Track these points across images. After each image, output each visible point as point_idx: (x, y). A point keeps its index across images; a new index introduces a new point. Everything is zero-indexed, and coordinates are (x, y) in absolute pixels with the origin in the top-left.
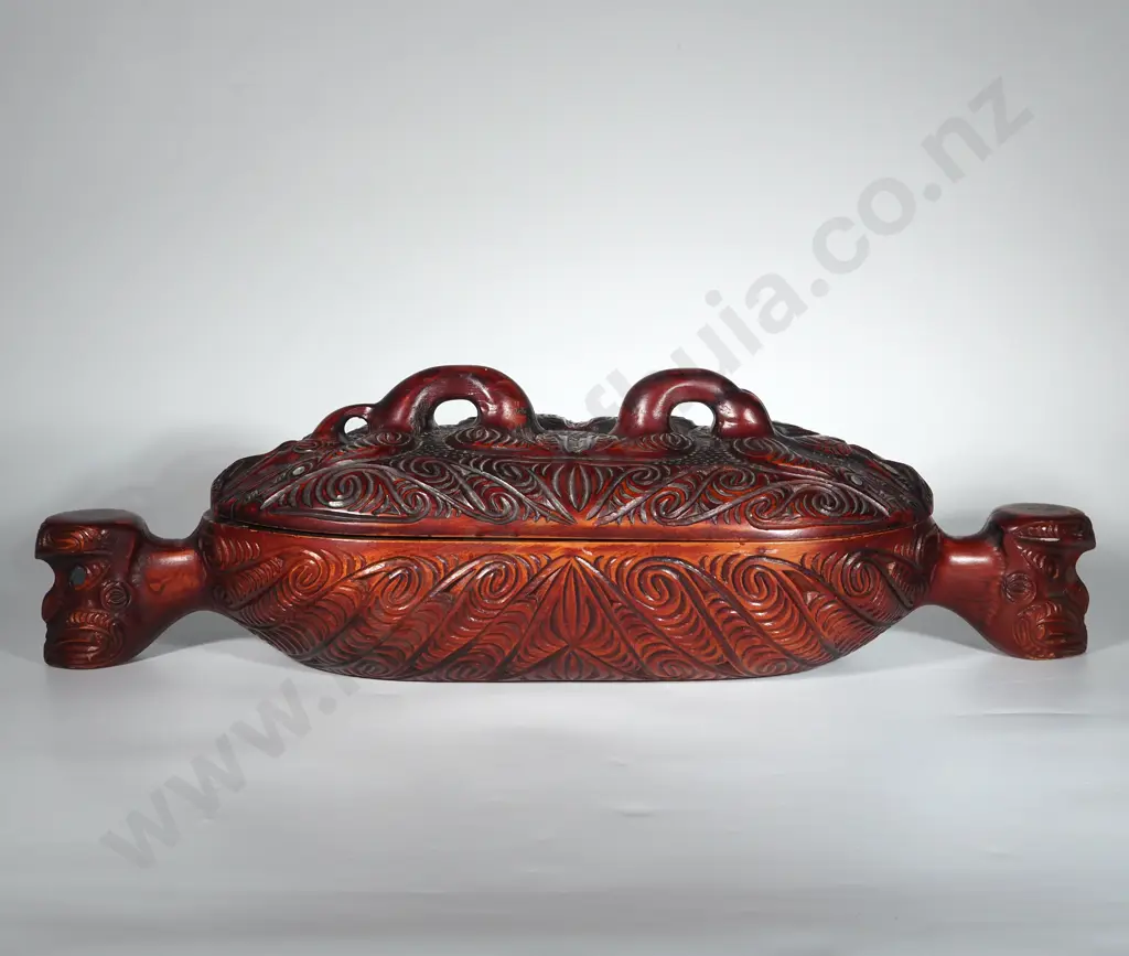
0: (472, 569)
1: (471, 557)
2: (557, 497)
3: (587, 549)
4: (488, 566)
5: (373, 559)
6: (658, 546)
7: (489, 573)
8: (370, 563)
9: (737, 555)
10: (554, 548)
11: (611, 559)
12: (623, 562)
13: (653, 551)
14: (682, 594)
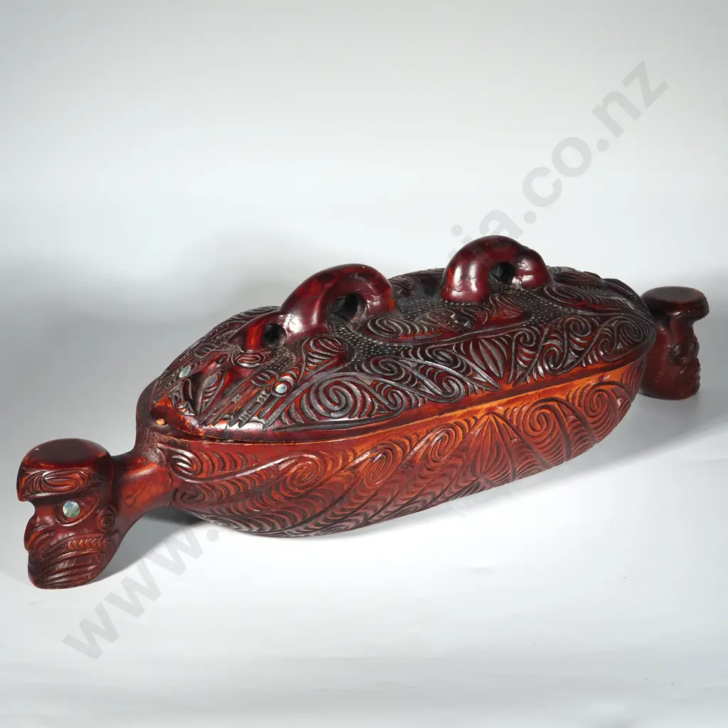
0: (428, 440)
1: (427, 430)
2: (484, 370)
3: (499, 405)
4: (437, 435)
5: (362, 450)
6: (543, 391)
7: (438, 440)
8: (360, 454)
9: (589, 385)
10: (479, 410)
11: (514, 409)
12: (521, 408)
13: (539, 396)
14: (554, 421)
